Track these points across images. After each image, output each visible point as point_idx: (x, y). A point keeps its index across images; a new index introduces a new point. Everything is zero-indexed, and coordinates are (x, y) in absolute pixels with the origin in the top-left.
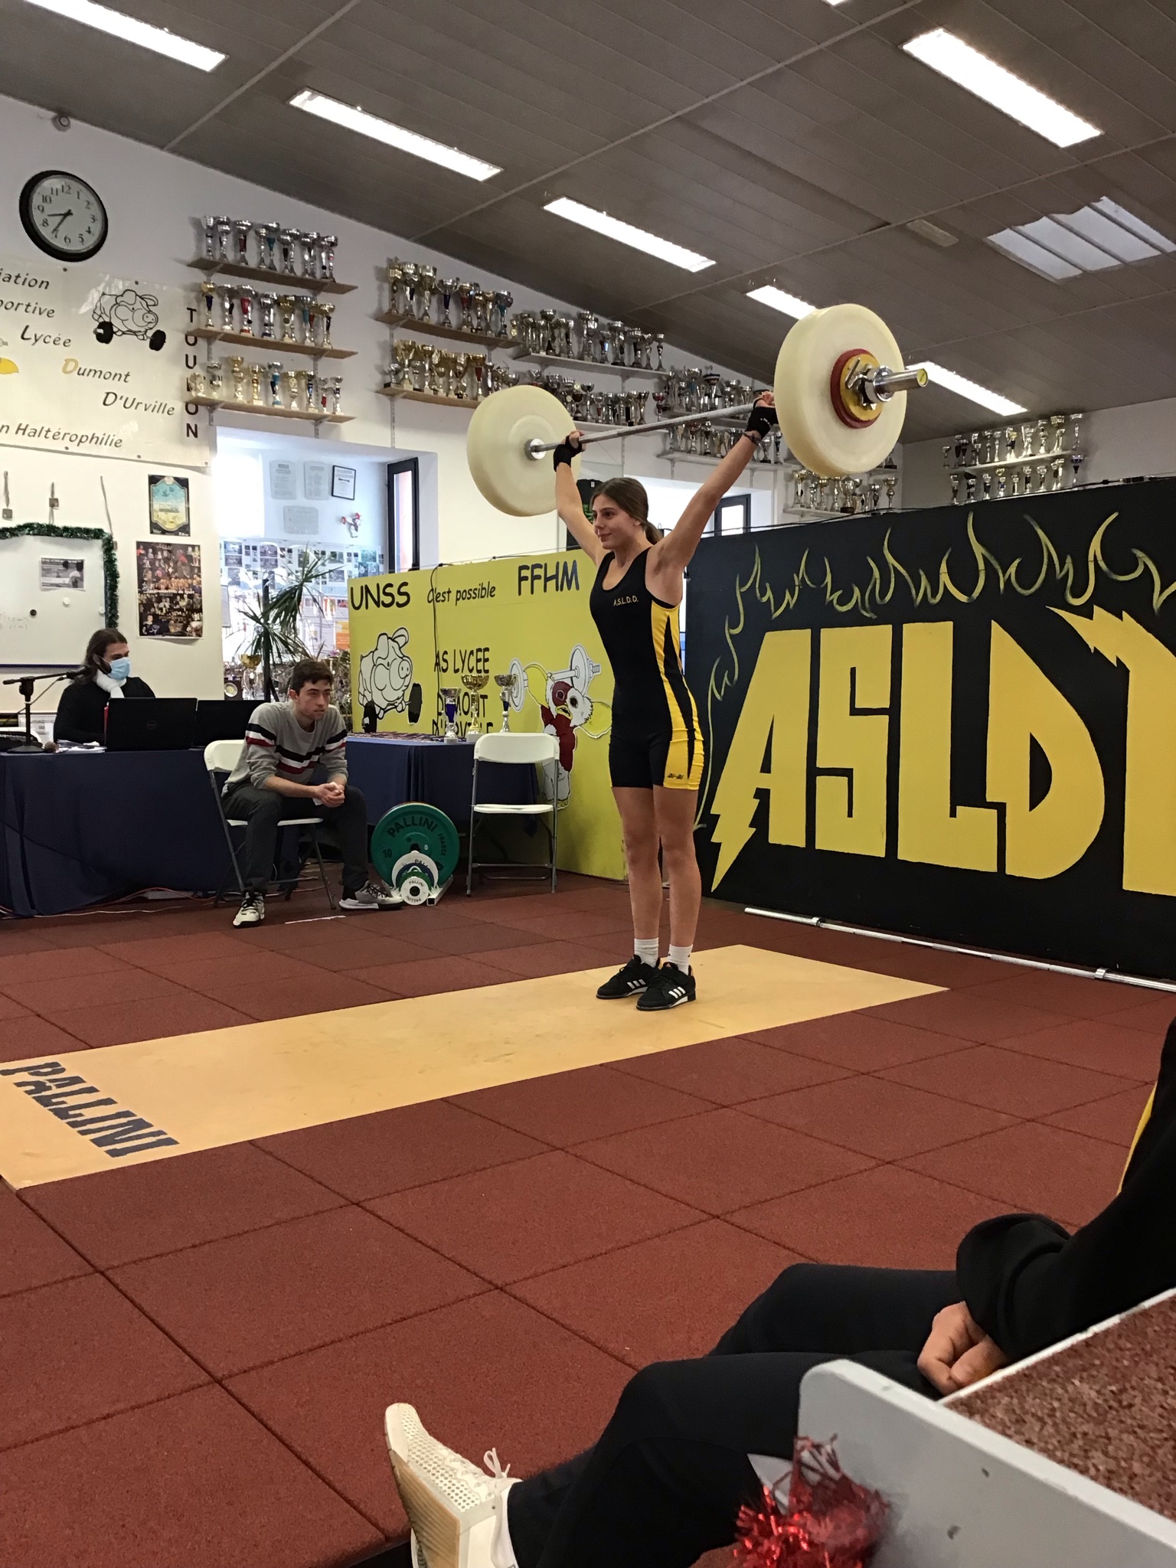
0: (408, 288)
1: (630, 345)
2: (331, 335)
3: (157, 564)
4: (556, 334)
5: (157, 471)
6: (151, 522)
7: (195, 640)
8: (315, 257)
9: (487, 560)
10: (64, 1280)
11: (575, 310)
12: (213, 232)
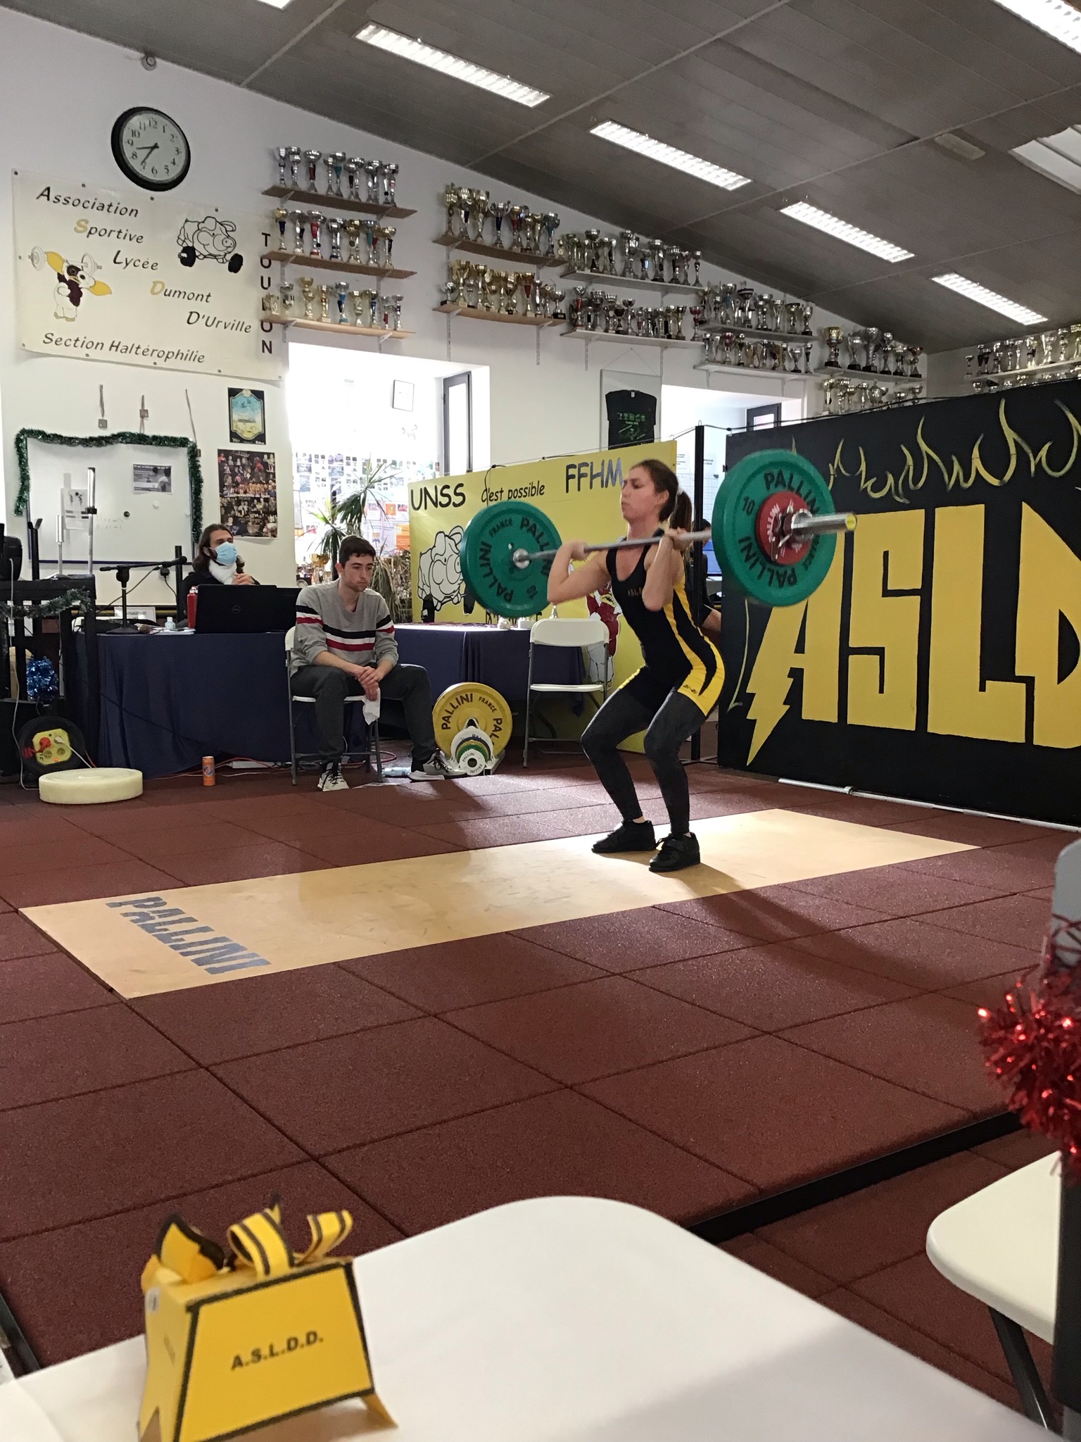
0: (463, 212)
1: (668, 261)
2: (392, 257)
3: (236, 470)
4: (600, 252)
5: (236, 385)
6: (231, 431)
7: (270, 540)
8: (378, 183)
9: (538, 461)
10: (171, 1074)
11: (618, 230)
12: (285, 162)
